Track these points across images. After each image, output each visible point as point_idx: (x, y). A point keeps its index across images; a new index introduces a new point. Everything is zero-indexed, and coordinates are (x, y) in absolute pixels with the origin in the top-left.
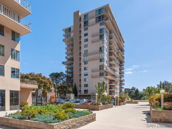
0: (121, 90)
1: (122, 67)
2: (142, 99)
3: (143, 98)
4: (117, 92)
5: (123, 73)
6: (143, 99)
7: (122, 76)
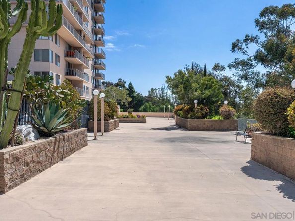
0: (97, 82)
1: (100, 13)
2: (140, 109)
3: (142, 107)
4: (88, 88)
5: (102, 34)
6: (143, 109)
7: (100, 40)
